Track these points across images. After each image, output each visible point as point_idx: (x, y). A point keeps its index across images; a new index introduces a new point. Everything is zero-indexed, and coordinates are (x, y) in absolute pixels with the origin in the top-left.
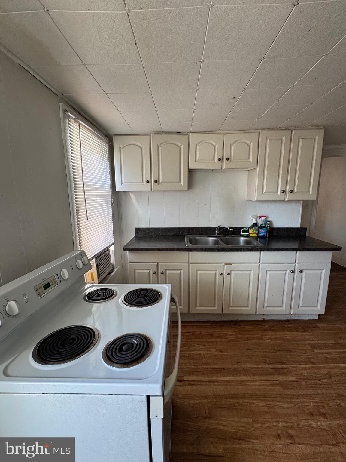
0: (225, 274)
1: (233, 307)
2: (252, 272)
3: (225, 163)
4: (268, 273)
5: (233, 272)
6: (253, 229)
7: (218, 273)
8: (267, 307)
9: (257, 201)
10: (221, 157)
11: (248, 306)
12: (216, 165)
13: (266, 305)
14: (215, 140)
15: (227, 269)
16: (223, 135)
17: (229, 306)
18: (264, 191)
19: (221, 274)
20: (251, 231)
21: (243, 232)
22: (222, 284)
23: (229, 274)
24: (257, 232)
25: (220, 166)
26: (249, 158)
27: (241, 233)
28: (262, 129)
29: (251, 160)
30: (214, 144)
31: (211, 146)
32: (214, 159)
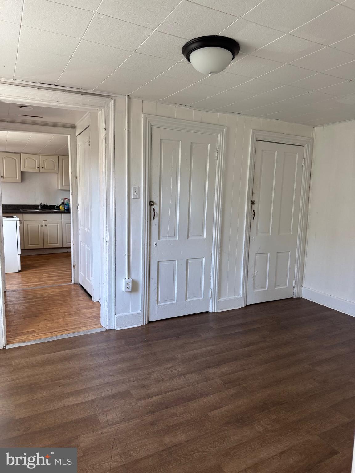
0: (44, 225)
1: (49, 244)
2: (58, 225)
3: (41, 170)
4: (67, 225)
5: (48, 225)
6: (62, 206)
7: (40, 225)
8: (68, 243)
9: (60, 190)
10: (39, 166)
11: (57, 243)
12: (37, 170)
13: (67, 242)
14: (36, 158)
15: (45, 223)
16: (39, 156)
17: (47, 244)
18: (64, 185)
19: (42, 226)
20: (61, 207)
21: (56, 207)
22: (43, 232)
23: (46, 226)
24: (64, 207)
25: (39, 171)
26: (54, 168)
27: (55, 208)
28: (60, 155)
29: (55, 169)
30: (35, 159)
31: (33, 160)
32: (35, 167)
